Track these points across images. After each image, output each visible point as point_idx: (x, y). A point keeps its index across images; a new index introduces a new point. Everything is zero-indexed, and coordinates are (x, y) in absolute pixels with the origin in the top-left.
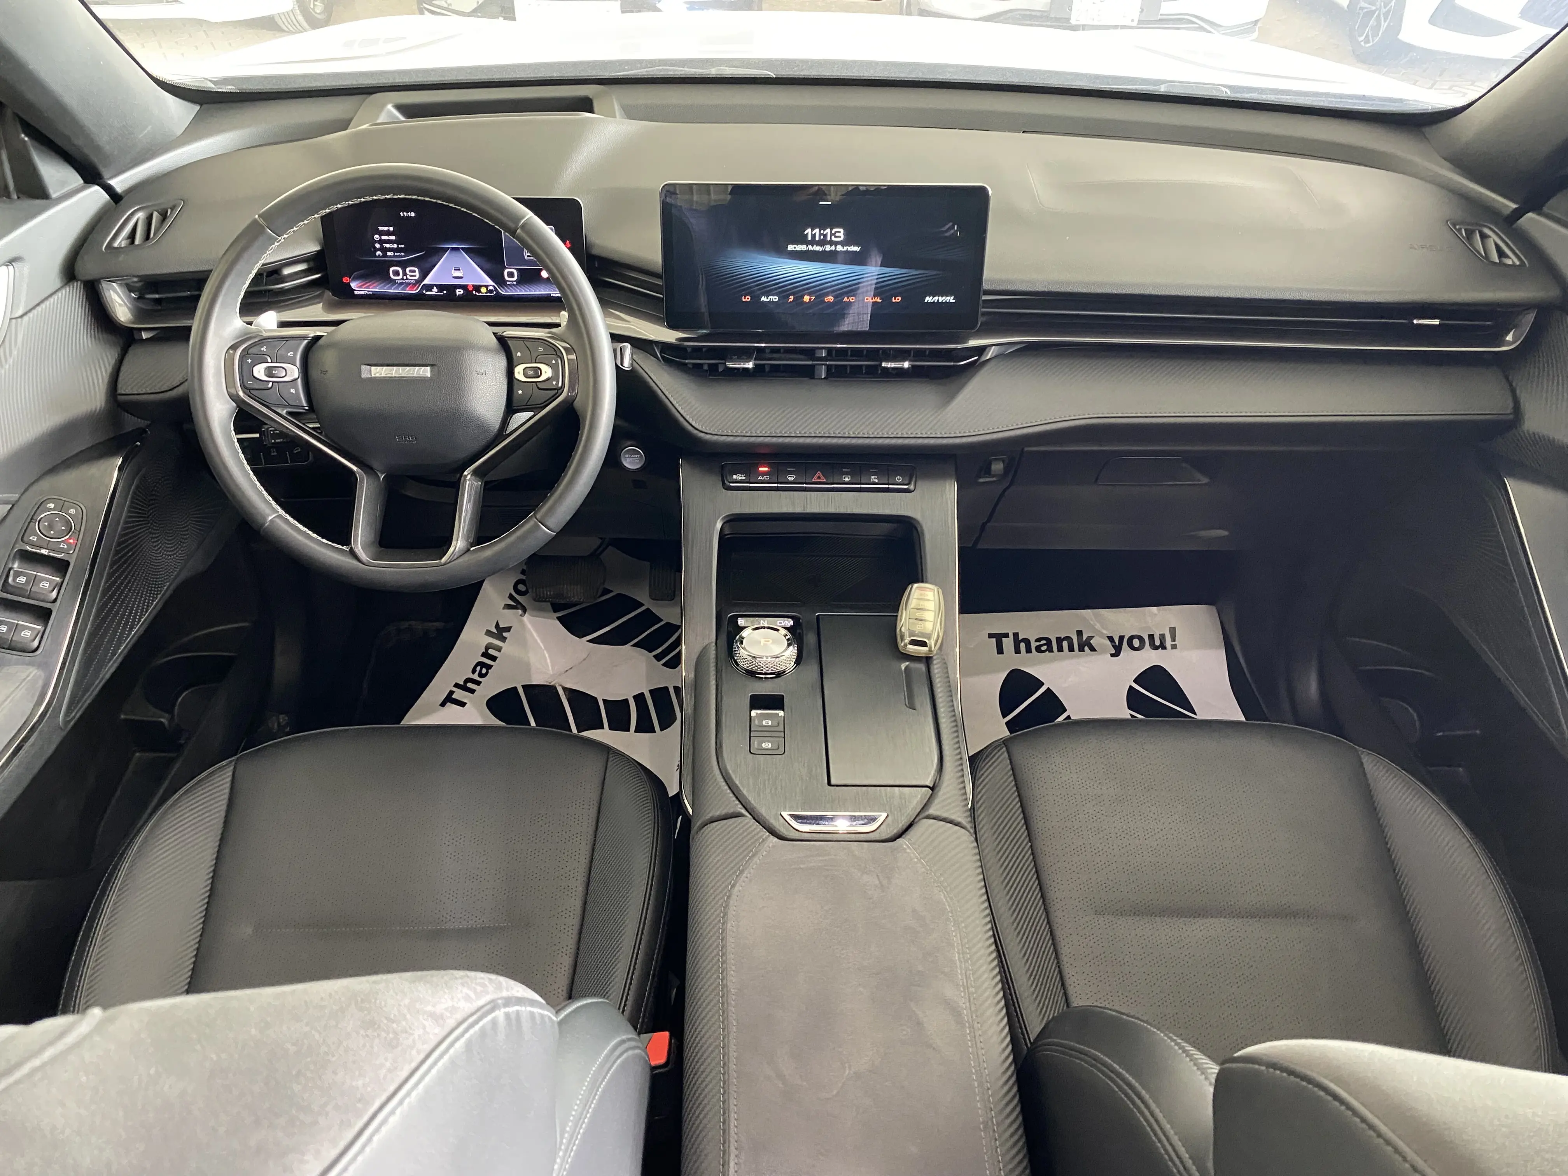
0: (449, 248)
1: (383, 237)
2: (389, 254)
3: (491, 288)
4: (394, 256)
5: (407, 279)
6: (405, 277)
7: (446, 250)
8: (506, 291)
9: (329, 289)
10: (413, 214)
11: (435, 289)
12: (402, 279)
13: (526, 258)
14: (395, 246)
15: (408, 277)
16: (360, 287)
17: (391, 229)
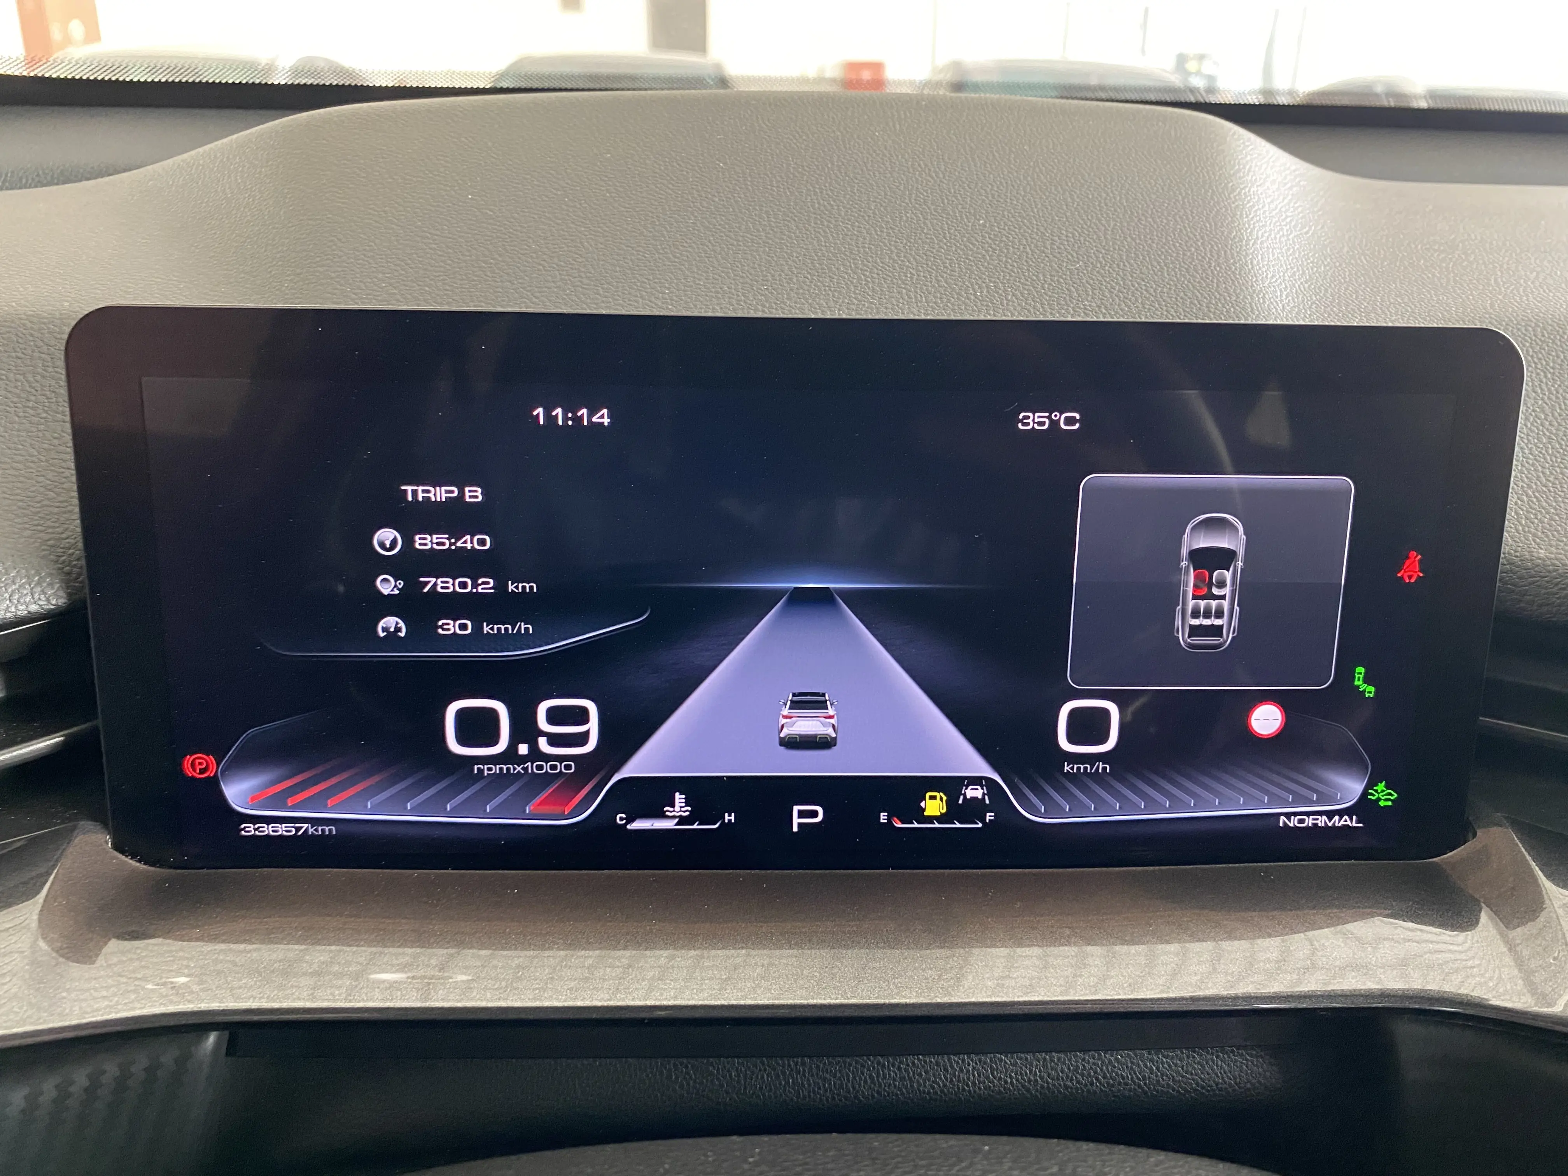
0: (777, 594)
1: (425, 542)
2: (451, 627)
3: (974, 792)
4: (477, 639)
5: (536, 754)
6: (523, 749)
7: (768, 599)
8: (1053, 809)
9: (99, 817)
10: (603, 417)
11: (680, 805)
12: (510, 756)
13: (1183, 637)
14: (486, 586)
15: (543, 743)
16: (278, 801)
17: (474, 494)
